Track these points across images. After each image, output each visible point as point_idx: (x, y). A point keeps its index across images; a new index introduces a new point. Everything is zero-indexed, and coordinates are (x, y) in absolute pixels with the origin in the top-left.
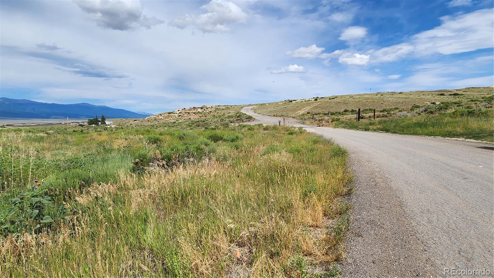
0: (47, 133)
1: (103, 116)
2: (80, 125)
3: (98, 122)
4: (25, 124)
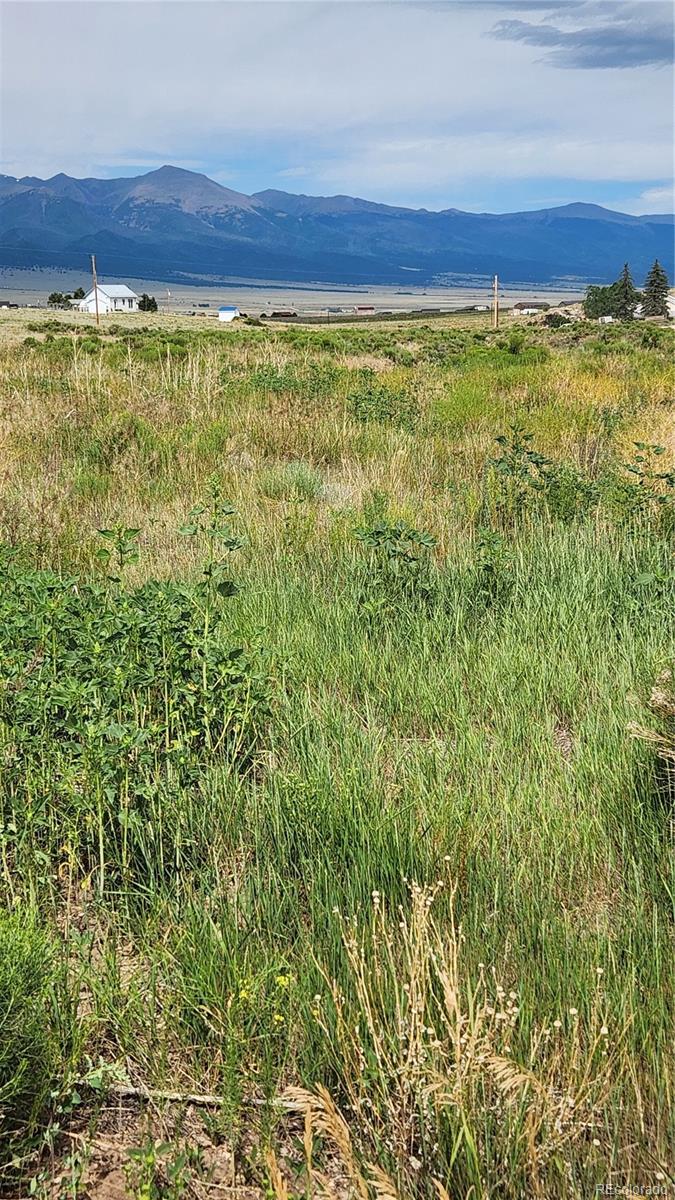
0: (390, 355)
1: (656, 272)
2: (549, 317)
3: (628, 302)
4: (339, 310)
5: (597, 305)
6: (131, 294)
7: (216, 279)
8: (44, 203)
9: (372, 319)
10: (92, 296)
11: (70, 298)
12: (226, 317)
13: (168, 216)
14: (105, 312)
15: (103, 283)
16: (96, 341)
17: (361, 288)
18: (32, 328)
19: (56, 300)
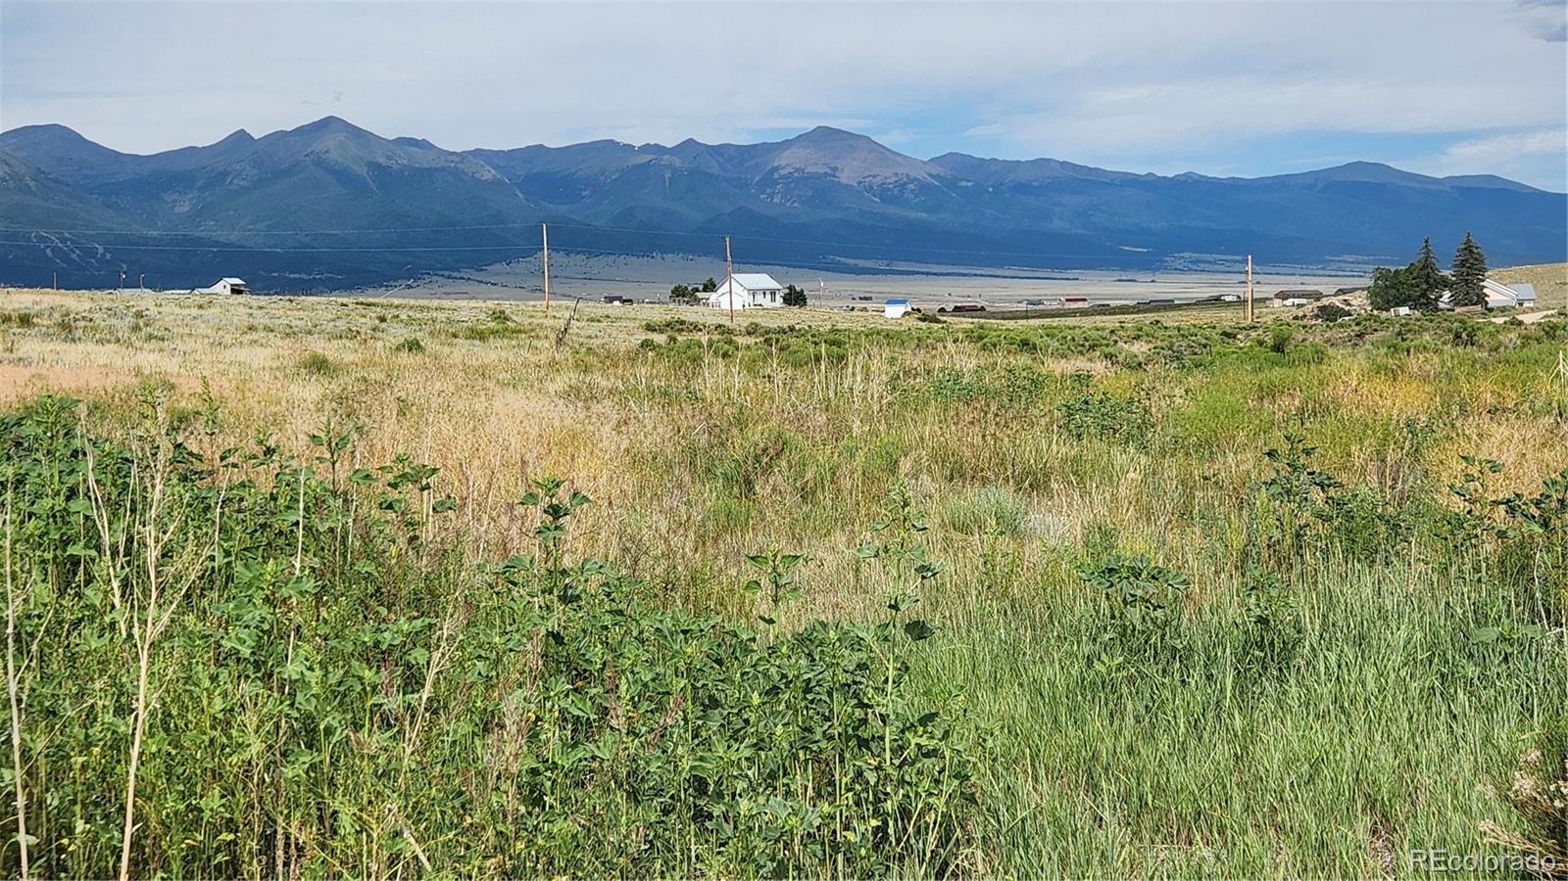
0: (1109, 356)
1: (1469, 249)
2: (1323, 309)
3: (1431, 287)
4: (1040, 303)
5: (1389, 292)
6: (773, 284)
7: (882, 265)
8: (668, 175)
9: (1084, 313)
10: (725, 288)
11: (697, 290)
12: (894, 312)
13: (821, 189)
14: (741, 308)
15: (739, 271)
16: (730, 342)
17: (1071, 274)
18: (650, 328)
19: (679, 293)
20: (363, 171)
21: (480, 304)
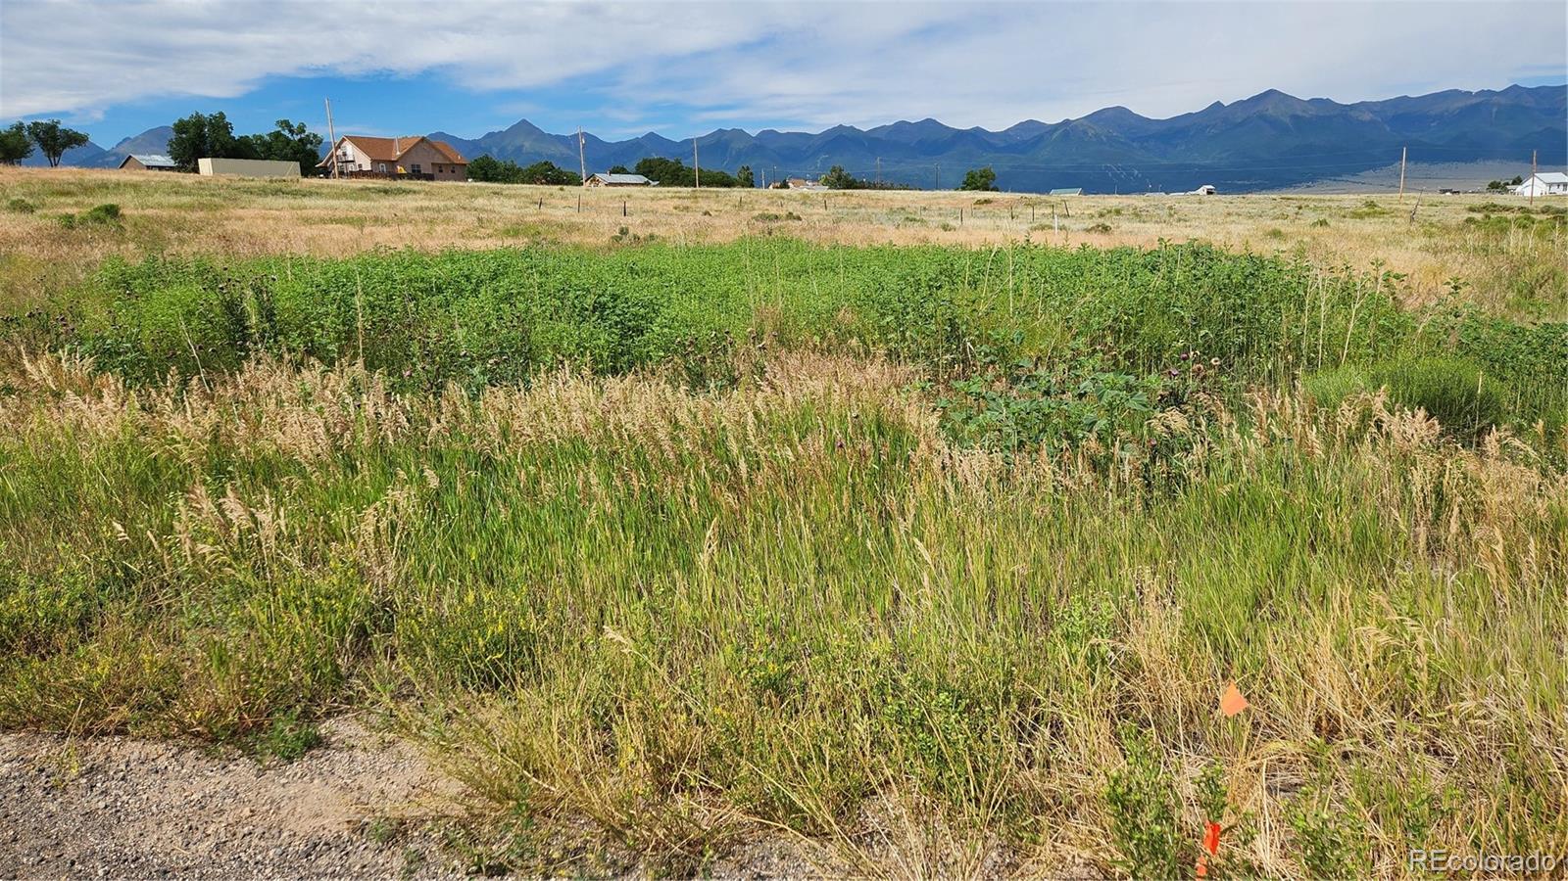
8: (1495, 110)
10: (1530, 182)
11: (1508, 184)
14: (1539, 195)
15: (1542, 171)
16: (1528, 218)
18: (1472, 210)
19: (1494, 186)
20: (1287, 120)
21: (1356, 197)
